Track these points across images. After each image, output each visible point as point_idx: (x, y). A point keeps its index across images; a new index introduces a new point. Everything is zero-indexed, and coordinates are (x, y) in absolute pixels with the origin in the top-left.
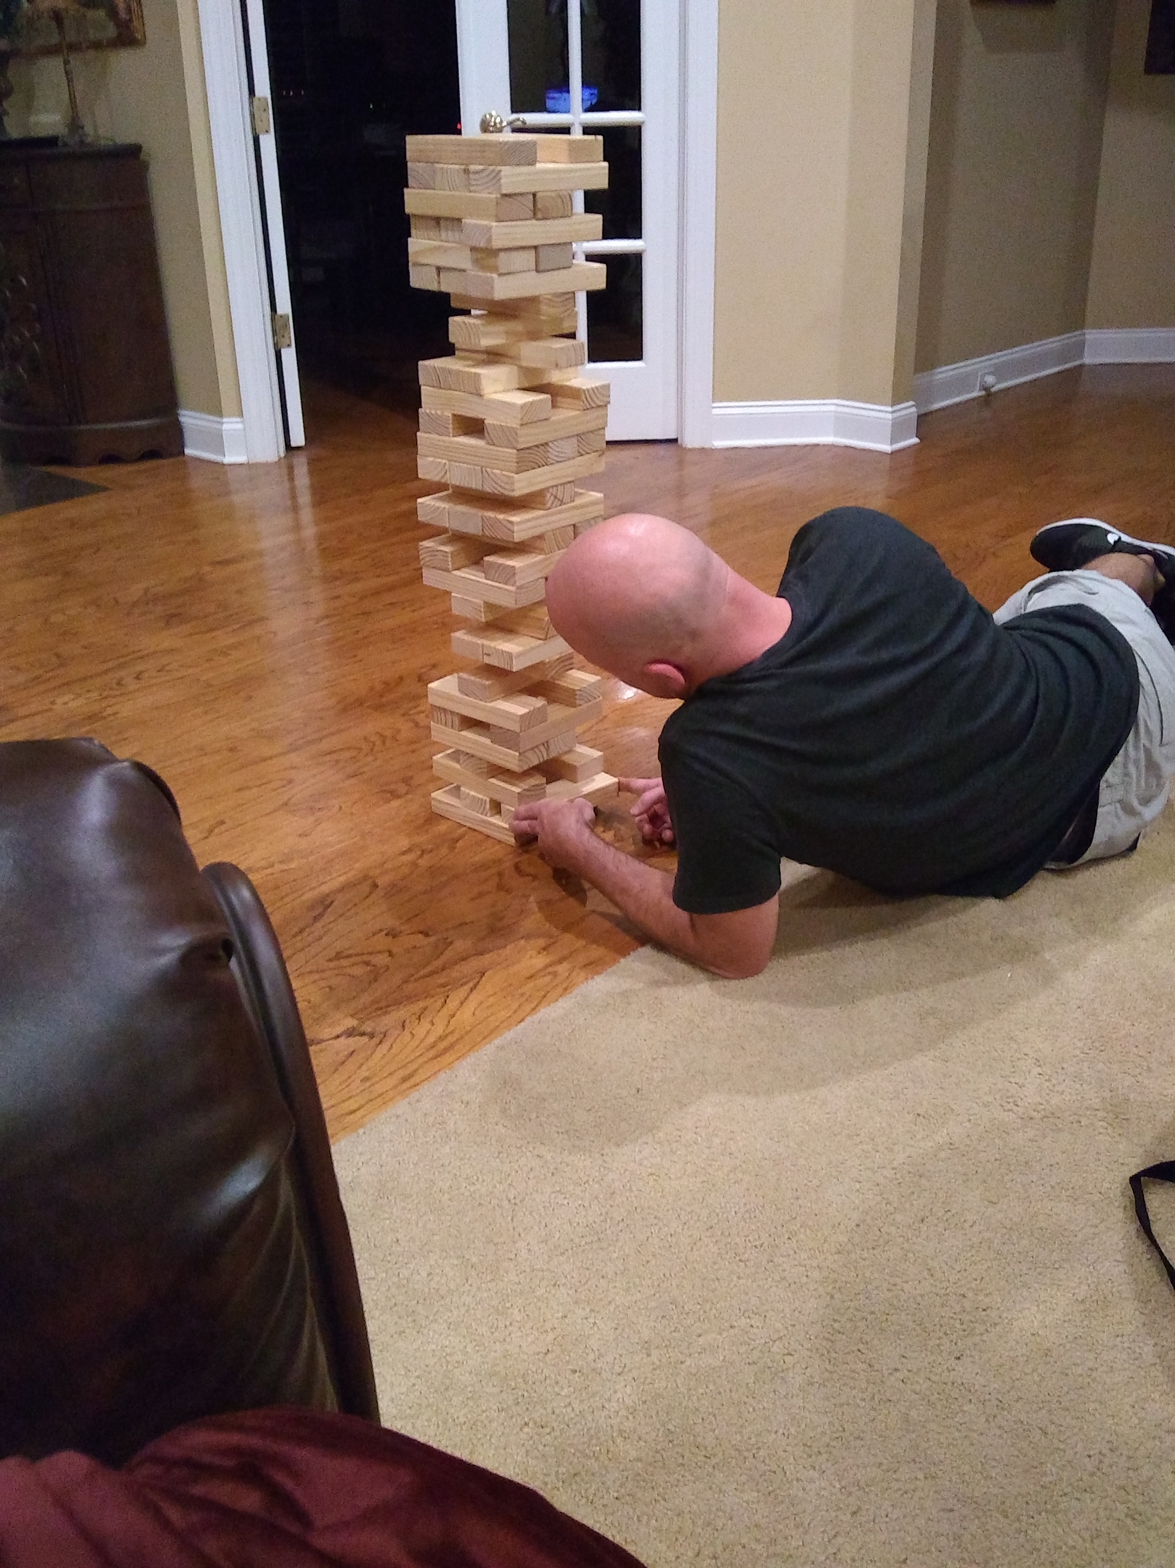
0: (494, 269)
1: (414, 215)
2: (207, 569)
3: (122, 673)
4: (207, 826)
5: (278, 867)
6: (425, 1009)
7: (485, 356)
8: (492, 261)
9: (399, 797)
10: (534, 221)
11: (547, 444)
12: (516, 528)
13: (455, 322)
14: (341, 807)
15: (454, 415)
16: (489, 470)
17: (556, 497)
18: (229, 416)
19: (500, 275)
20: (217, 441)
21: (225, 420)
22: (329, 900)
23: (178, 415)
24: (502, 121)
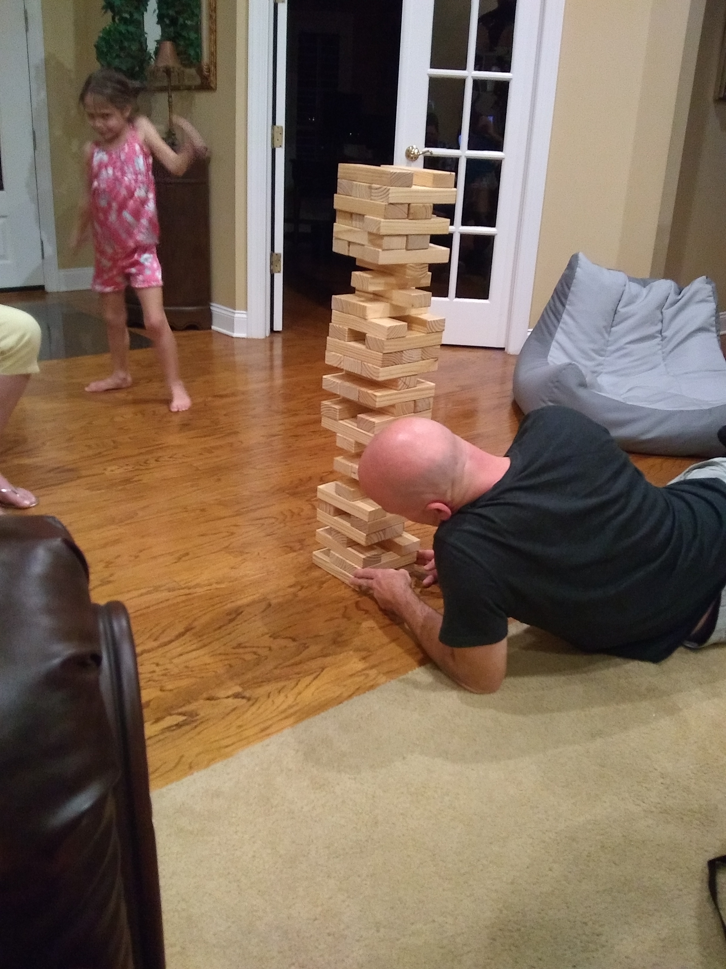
0: (380, 246)
1: (341, 211)
2: (210, 399)
4: (177, 555)
5: (215, 586)
6: (284, 687)
7: (371, 296)
8: (378, 242)
9: (295, 551)
10: (407, 220)
11: (402, 351)
12: (377, 400)
13: (356, 274)
14: (259, 554)
15: (349, 329)
16: (366, 363)
17: (405, 383)
18: (239, 310)
19: (383, 250)
20: (230, 323)
21: (236, 311)
22: (240, 611)
23: (210, 305)
24: (418, 152)
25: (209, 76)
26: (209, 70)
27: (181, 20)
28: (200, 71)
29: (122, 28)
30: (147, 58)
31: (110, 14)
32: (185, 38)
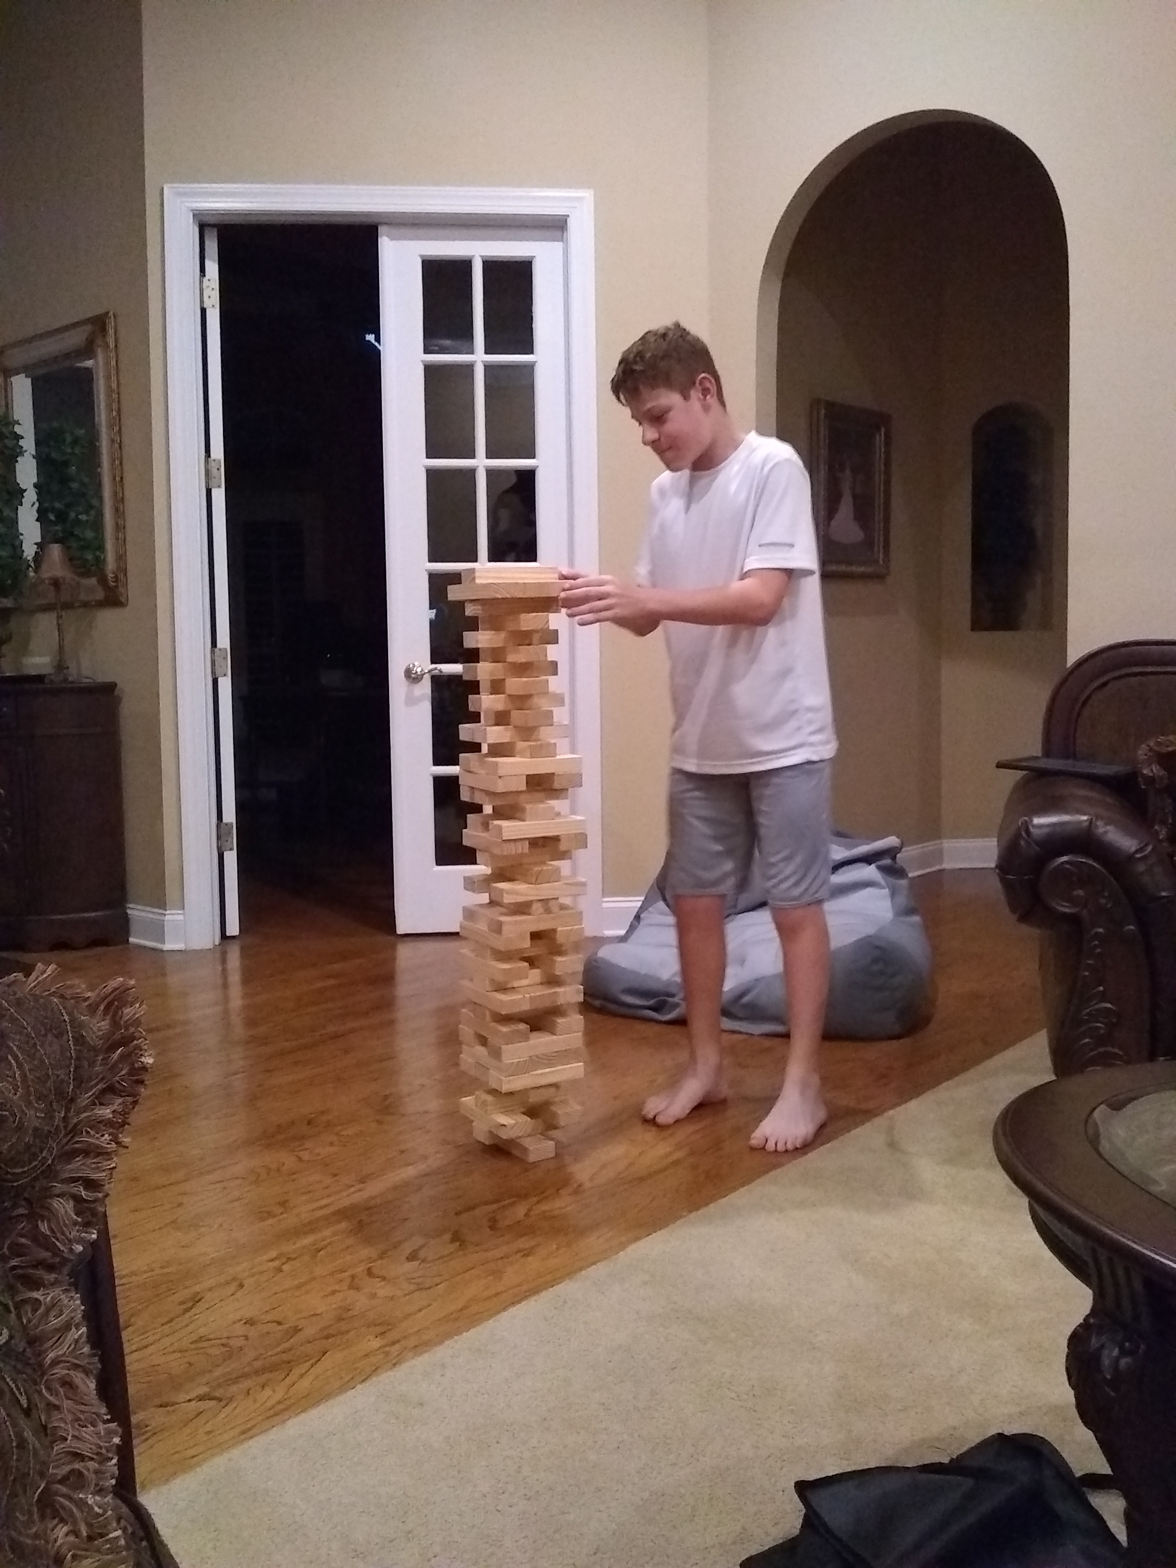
6: (269, 1380)
9: (274, 1216)
14: (221, 1225)
18: (172, 909)
20: (159, 931)
21: (168, 912)
23: (125, 908)
24: (422, 670)
25: (116, 587)
26: (116, 579)
27: (73, 515)
28: (103, 580)
30: (24, 567)
32: (79, 539)
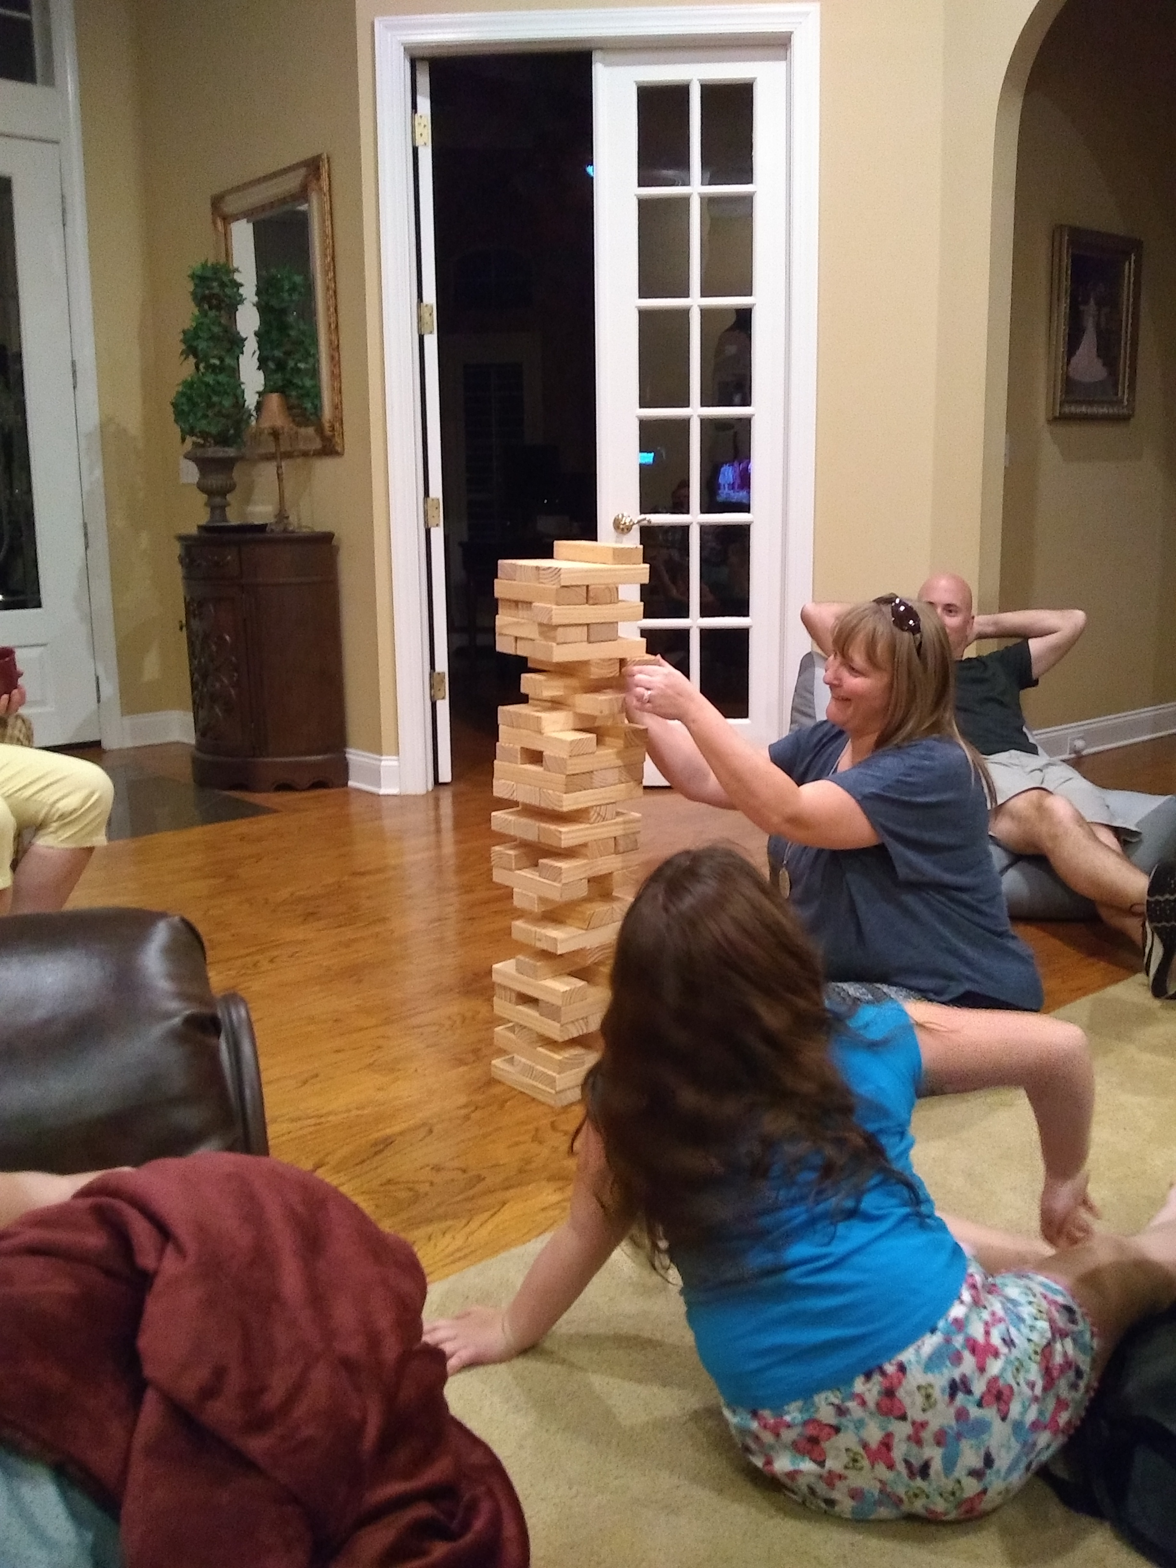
0: (554, 639)
1: (503, 600)
2: (347, 878)
3: (257, 958)
4: (303, 1077)
6: (449, 1228)
7: (549, 704)
8: (552, 634)
9: (466, 1064)
10: (587, 606)
11: (592, 772)
12: (563, 837)
13: (525, 677)
14: (416, 1070)
15: (522, 748)
16: (545, 790)
17: (599, 814)
18: (387, 755)
19: (558, 644)
20: (375, 775)
21: (383, 758)
22: (391, 1140)
23: (345, 752)
24: (631, 520)
25: (333, 436)
26: (333, 428)
27: (291, 364)
28: (320, 430)
29: (210, 379)
30: (245, 417)
31: (192, 360)
32: (298, 387)
